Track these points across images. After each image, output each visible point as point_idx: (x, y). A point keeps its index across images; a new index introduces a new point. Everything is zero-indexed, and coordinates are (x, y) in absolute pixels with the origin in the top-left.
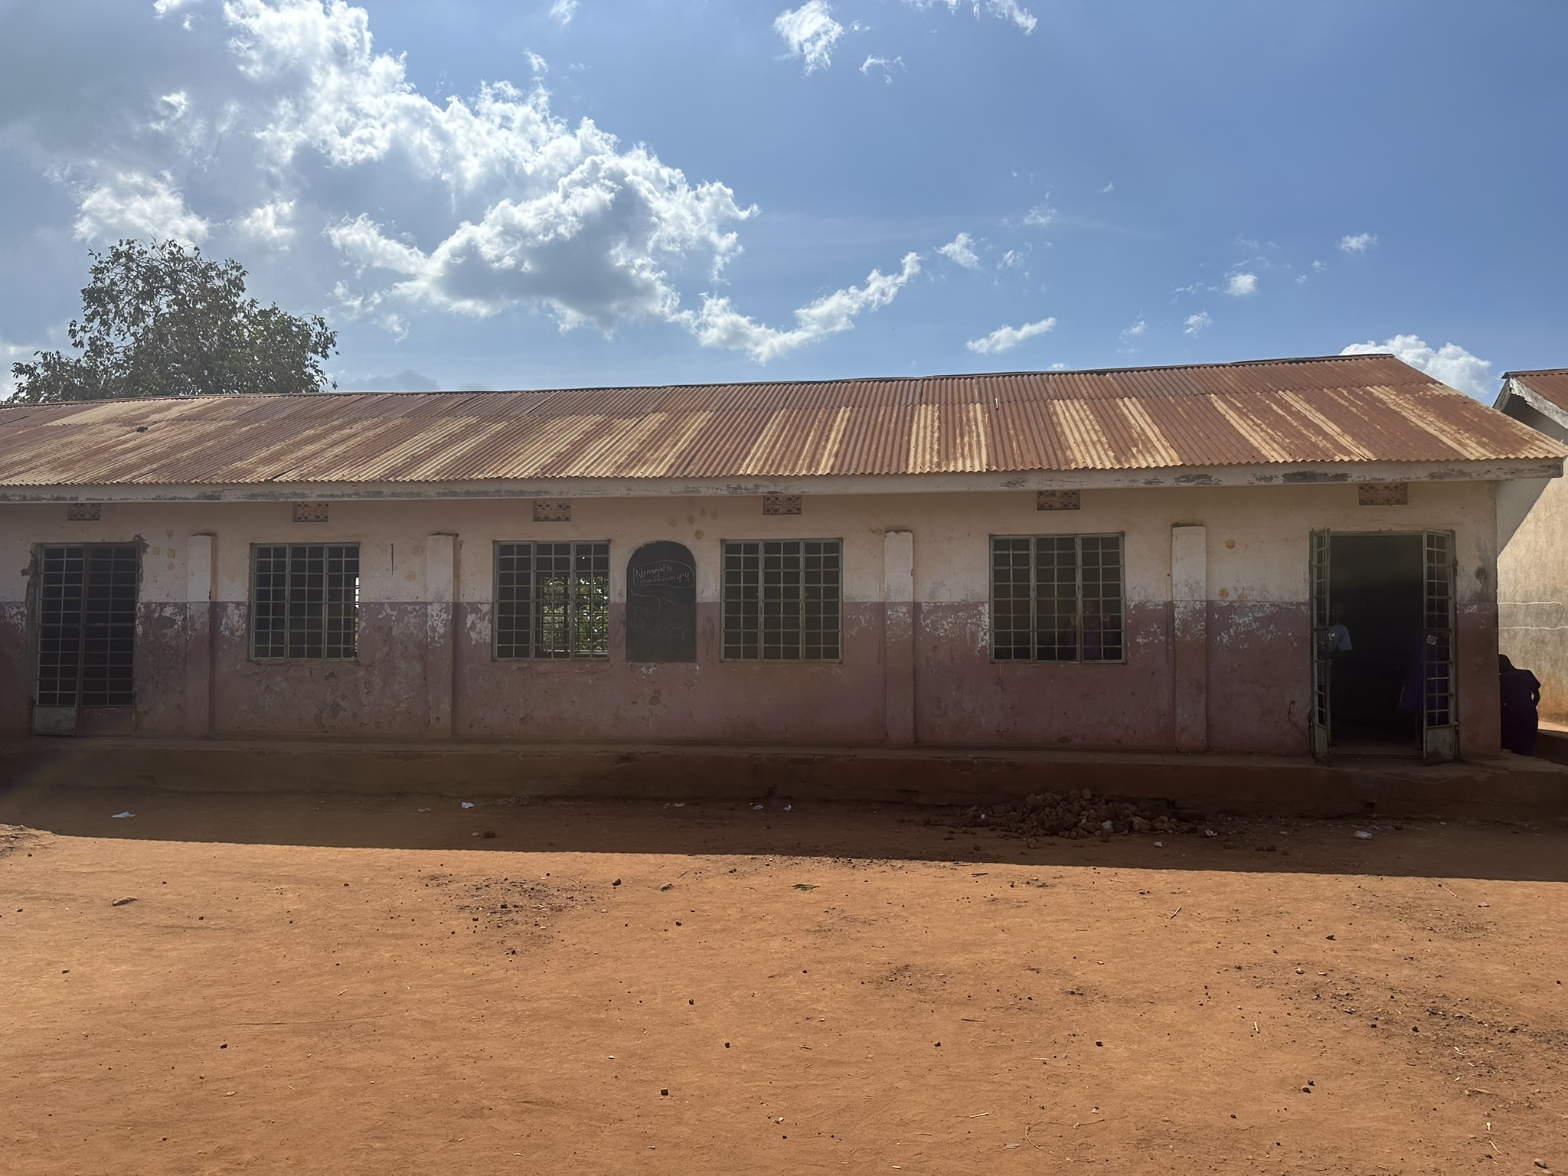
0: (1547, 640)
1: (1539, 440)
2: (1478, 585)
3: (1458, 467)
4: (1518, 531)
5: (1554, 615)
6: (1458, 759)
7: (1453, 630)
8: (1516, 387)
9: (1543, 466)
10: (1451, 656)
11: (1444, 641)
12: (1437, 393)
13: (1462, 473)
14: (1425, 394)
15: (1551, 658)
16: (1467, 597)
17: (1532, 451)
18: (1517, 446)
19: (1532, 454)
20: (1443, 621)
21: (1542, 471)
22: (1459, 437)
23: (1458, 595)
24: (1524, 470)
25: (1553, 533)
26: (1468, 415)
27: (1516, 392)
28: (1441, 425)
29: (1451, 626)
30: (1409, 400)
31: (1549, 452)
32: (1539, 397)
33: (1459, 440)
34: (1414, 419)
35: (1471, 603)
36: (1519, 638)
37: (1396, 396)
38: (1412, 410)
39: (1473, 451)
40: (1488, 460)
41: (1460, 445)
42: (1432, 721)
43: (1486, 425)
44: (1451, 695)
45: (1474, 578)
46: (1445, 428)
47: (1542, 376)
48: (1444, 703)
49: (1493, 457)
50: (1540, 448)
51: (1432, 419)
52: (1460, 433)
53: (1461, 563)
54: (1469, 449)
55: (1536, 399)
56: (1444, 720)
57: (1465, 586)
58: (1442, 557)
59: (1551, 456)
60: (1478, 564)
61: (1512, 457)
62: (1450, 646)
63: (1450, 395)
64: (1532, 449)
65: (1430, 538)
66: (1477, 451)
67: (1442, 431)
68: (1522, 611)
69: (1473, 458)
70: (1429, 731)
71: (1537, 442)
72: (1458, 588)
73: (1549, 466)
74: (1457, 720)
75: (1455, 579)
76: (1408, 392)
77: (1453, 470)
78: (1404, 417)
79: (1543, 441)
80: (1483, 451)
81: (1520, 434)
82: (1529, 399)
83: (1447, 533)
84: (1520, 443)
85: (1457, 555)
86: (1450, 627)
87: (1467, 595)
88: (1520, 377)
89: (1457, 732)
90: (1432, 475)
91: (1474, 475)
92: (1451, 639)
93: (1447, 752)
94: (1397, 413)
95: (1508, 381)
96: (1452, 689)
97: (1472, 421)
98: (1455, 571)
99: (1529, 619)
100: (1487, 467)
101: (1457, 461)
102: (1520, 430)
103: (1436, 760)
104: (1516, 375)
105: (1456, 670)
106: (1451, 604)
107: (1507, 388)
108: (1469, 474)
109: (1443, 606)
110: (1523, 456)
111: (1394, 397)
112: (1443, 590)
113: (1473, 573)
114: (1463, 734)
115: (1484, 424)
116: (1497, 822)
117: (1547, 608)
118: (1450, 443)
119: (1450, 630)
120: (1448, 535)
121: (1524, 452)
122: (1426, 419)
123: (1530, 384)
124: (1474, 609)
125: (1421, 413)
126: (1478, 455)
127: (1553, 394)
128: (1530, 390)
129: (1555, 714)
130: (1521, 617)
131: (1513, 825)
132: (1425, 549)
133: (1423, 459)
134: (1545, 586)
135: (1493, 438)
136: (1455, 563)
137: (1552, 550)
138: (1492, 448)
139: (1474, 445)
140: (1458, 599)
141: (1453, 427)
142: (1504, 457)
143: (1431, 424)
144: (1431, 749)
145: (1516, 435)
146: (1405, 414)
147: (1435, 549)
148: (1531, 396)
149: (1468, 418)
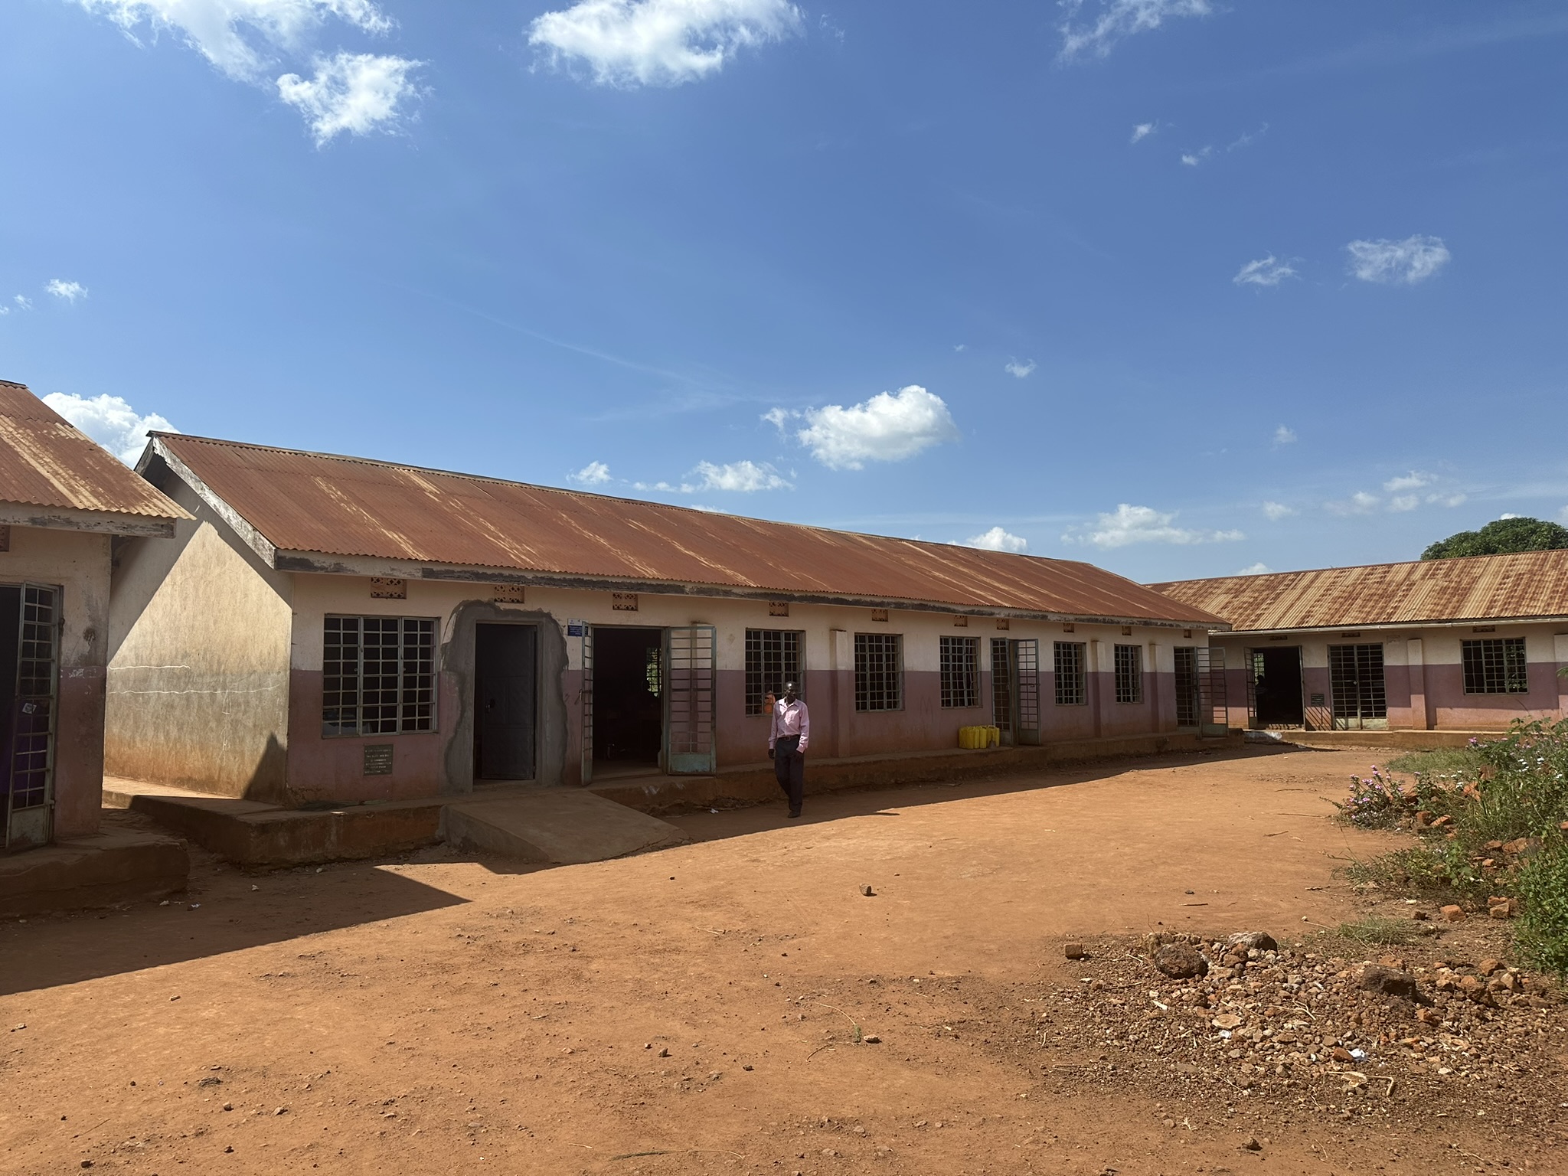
0: (176, 704)
1: (157, 498)
2: (85, 647)
3: (64, 515)
4: (157, 593)
5: (183, 678)
6: (51, 842)
7: (55, 697)
8: (159, 449)
9: (157, 525)
10: (51, 726)
11: (43, 710)
12: (63, 435)
13: (69, 522)
14: (49, 433)
15: (178, 722)
16: (72, 659)
17: (147, 508)
18: (134, 502)
19: (146, 511)
20: (43, 687)
21: (155, 530)
22: (73, 483)
23: (62, 658)
24: (136, 526)
25: (186, 597)
26: (91, 463)
27: (157, 452)
28: (56, 468)
29: (53, 692)
30: (28, 435)
31: (163, 511)
32: (178, 460)
33: (71, 486)
34: (27, 457)
35: (76, 666)
36: (152, 702)
37: (15, 429)
38: (28, 447)
39: (84, 500)
40: (98, 511)
41: (72, 492)
42: (20, 803)
43: (107, 475)
44: (48, 770)
45: (82, 639)
46: (61, 471)
47: (184, 441)
48: (40, 779)
49: (104, 509)
50: (155, 505)
51: (48, 460)
52: (75, 480)
53: (68, 622)
54: (80, 497)
55: (174, 461)
56: (36, 799)
57: (71, 647)
58: (45, 615)
59: (164, 515)
60: (88, 624)
61: (124, 510)
62: (50, 715)
63: (77, 439)
64: (147, 506)
65: (31, 594)
66: (89, 500)
67: (56, 474)
68: (156, 676)
69: (81, 507)
70: (15, 815)
71: (155, 500)
72: (63, 650)
73: (162, 526)
74: (53, 798)
75: (60, 641)
76: (31, 428)
77: (59, 518)
78: (17, 453)
79: (160, 500)
80: (95, 501)
81: (140, 489)
82: (168, 460)
83: (54, 587)
84: (136, 499)
85: (65, 613)
86: (51, 693)
87: (73, 658)
88: (163, 438)
89: (52, 811)
90: (33, 520)
91: (83, 526)
92: (52, 707)
93: (38, 836)
94: (9, 447)
95: (152, 440)
96: (49, 764)
97: (93, 468)
98: (61, 631)
99: (161, 683)
100: (97, 519)
101: (64, 508)
102: (141, 486)
103: (23, 846)
104: (159, 435)
105: (56, 741)
106: (53, 668)
107: (150, 447)
108: (77, 524)
109: (44, 670)
110: (137, 512)
111: (11, 429)
112: (45, 651)
113: (81, 634)
114: (58, 814)
115: (104, 474)
116: (85, 909)
117: (177, 672)
118: (61, 488)
119: (51, 697)
120: (55, 590)
121: (138, 508)
122: (41, 458)
123: (170, 445)
124: (79, 673)
125: (37, 452)
126: (88, 504)
127: (191, 459)
128: (170, 452)
129: (179, 778)
130: (155, 681)
131: (103, 908)
132: (23, 604)
133: (23, 500)
134: (177, 650)
135: (110, 489)
136: (62, 622)
137: (185, 614)
138: (105, 498)
139: (87, 494)
140: (62, 662)
141: (70, 472)
142: (114, 510)
143: (44, 466)
144: (16, 835)
145: (135, 490)
146: (19, 450)
147: (38, 605)
148: (171, 457)
149: (90, 465)
